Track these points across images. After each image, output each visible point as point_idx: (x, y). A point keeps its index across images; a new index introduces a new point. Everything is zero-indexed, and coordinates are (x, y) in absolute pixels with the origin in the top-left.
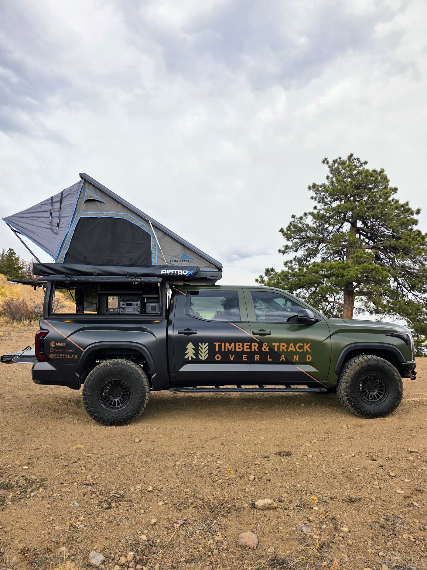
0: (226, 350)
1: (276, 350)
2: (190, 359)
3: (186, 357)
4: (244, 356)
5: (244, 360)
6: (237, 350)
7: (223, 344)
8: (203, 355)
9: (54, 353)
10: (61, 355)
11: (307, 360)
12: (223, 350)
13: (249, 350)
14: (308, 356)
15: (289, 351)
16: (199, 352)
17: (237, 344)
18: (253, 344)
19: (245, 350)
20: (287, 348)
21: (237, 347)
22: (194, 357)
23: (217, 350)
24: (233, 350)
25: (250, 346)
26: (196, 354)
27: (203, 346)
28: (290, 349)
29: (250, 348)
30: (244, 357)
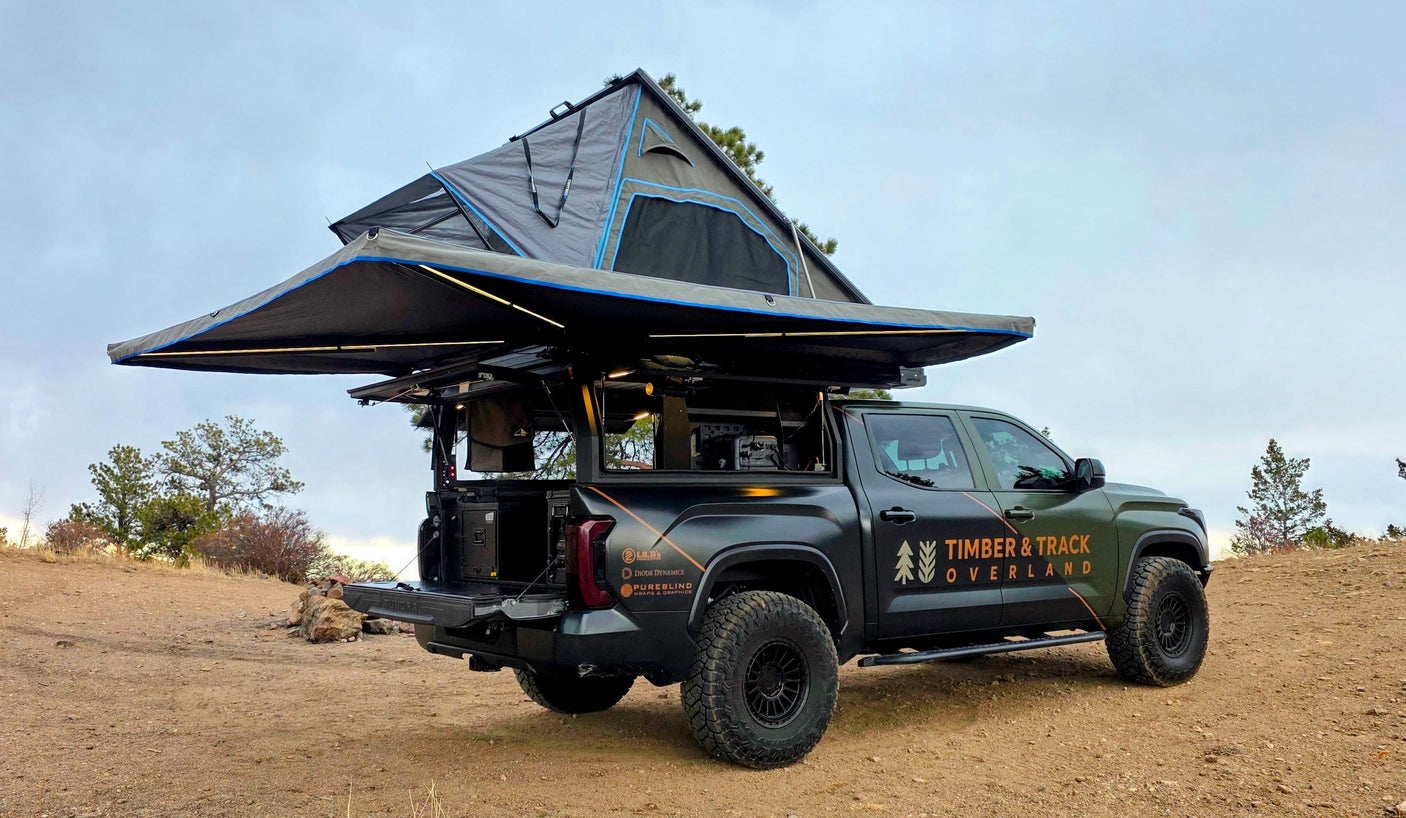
0: (966, 557)
1: (1041, 554)
2: (904, 582)
3: (897, 579)
4: (993, 568)
5: (992, 578)
6: (984, 556)
7: (960, 541)
8: (927, 574)
9: (633, 581)
10: (651, 587)
11: (1084, 572)
12: (960, 558)
13: (1001, 555)
14: (1085, 563)
15: (1059, 553)
16: (921, 564)
17: (984, 541)
18: (1008, 540)
19: (996, 555)
20: (1057, 548)
21: (984, 548)
22: (911, 578)
23: (951, 558)
24: (977, 557)
25: (1003, 544)
26: (915, 571)
27: (928, 550)
28: (1061, 549)
29: (1003, 551)
30: (993, 573)
